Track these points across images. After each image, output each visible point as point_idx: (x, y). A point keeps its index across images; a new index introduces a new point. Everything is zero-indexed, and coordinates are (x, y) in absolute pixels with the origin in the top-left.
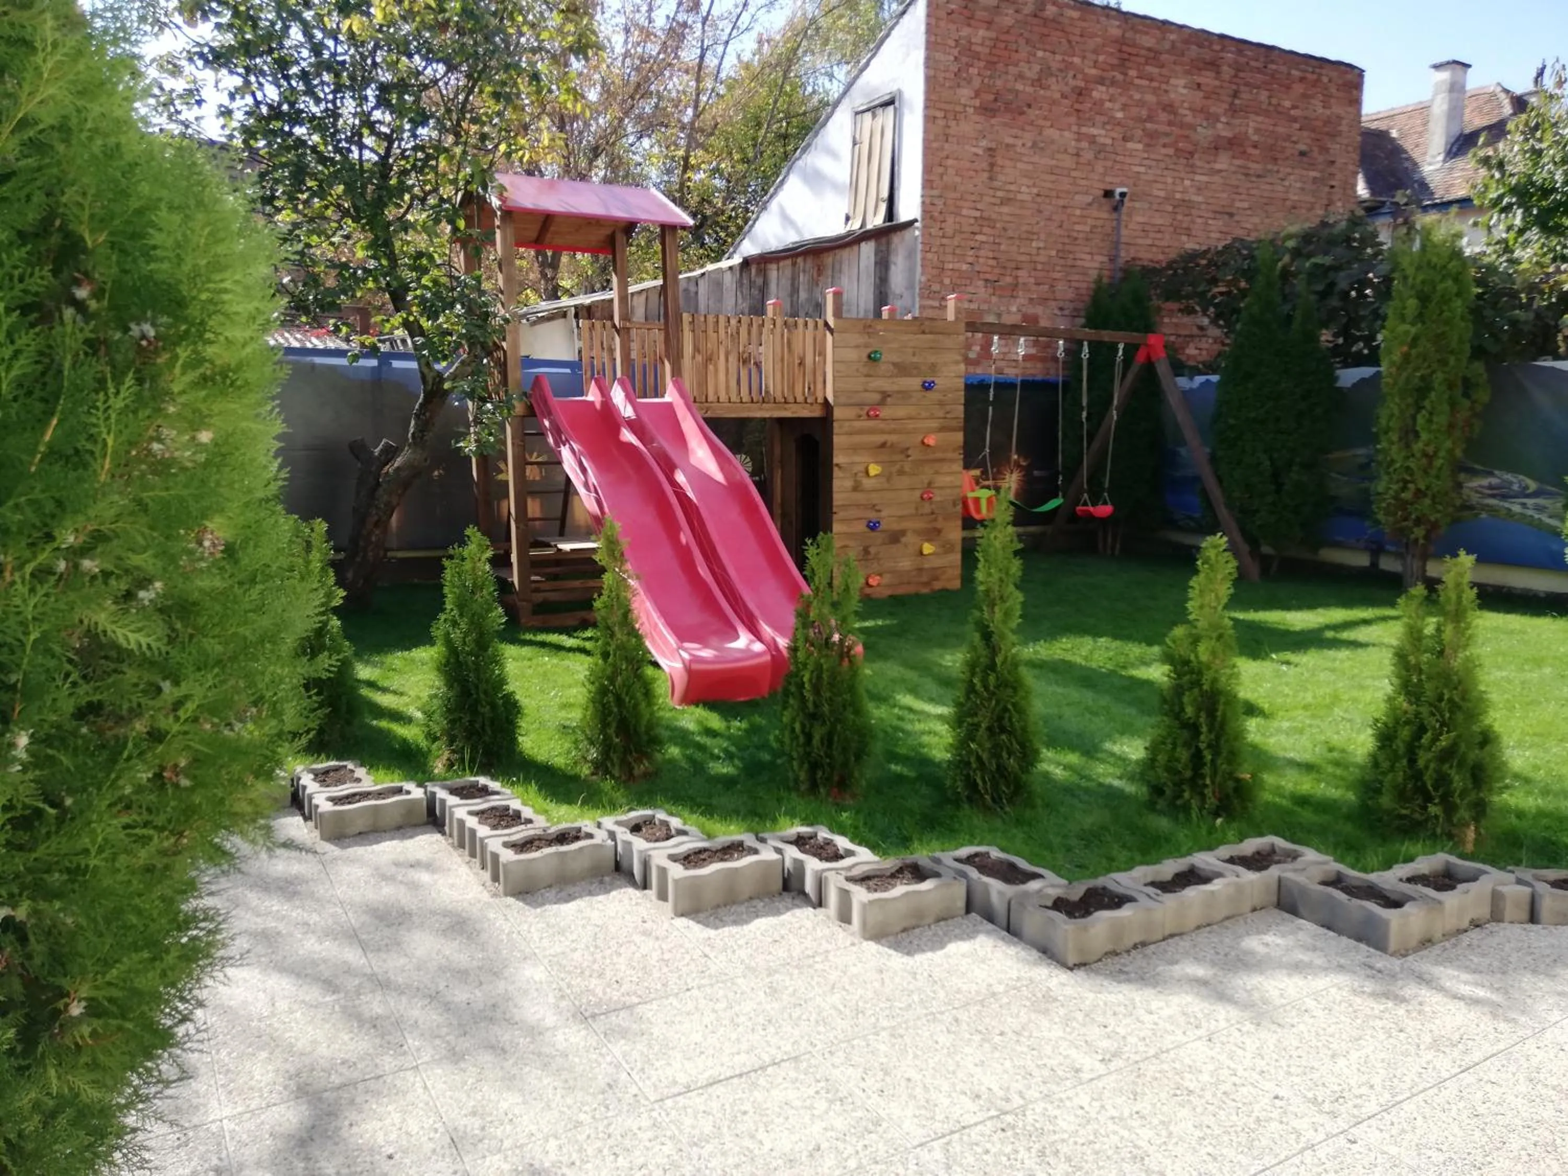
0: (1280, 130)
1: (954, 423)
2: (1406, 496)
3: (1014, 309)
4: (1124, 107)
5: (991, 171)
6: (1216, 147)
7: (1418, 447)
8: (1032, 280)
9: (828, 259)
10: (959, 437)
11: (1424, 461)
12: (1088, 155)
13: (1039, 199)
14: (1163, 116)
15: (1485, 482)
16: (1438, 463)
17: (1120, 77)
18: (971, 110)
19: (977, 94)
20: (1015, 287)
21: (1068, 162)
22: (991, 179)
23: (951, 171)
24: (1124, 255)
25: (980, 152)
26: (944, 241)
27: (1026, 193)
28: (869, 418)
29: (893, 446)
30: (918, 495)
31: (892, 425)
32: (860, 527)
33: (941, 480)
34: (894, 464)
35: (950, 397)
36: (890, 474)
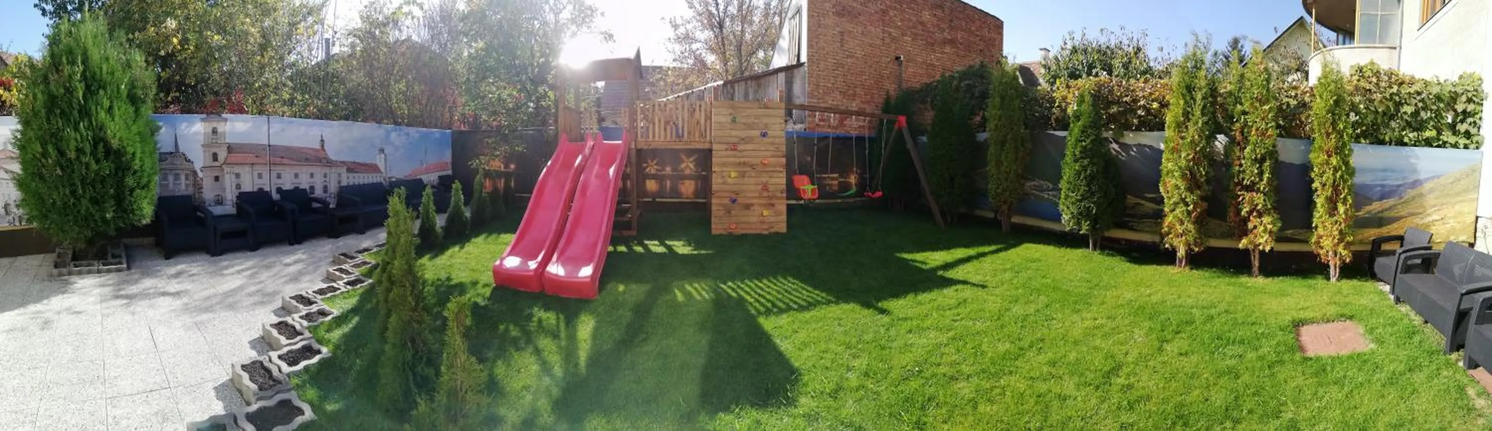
0: (971, 39)
1: (780, 154)
2: (999, 191)
4: (901, 20)
5: (842, 42)
6: (945, 42)
7: (1003, 168)
8: (863, 93)
10: (784, 160)
11: (1006, 175)
12: (888, 40)
13: (865, 57)
14: (920, 27)
15: (1032, 183)
16: (1011, 175)
17: (899, 7)
18: (831, 14)
19: (834, 6)
20: (855, 95)
21: (879, 42)
22: (842, 46)
23: (822, 41)
24: (904, 86)
25: (836, 33)
26: (818, 72)
27: (859, 53)
28: (732, 150)
29: (744, 163)
30: (760, 187)
31: (745, 153)
32: (726, 201)
33: (773, 181)
34: (745, 172)
35: (777, 140)
36: (744, 177)
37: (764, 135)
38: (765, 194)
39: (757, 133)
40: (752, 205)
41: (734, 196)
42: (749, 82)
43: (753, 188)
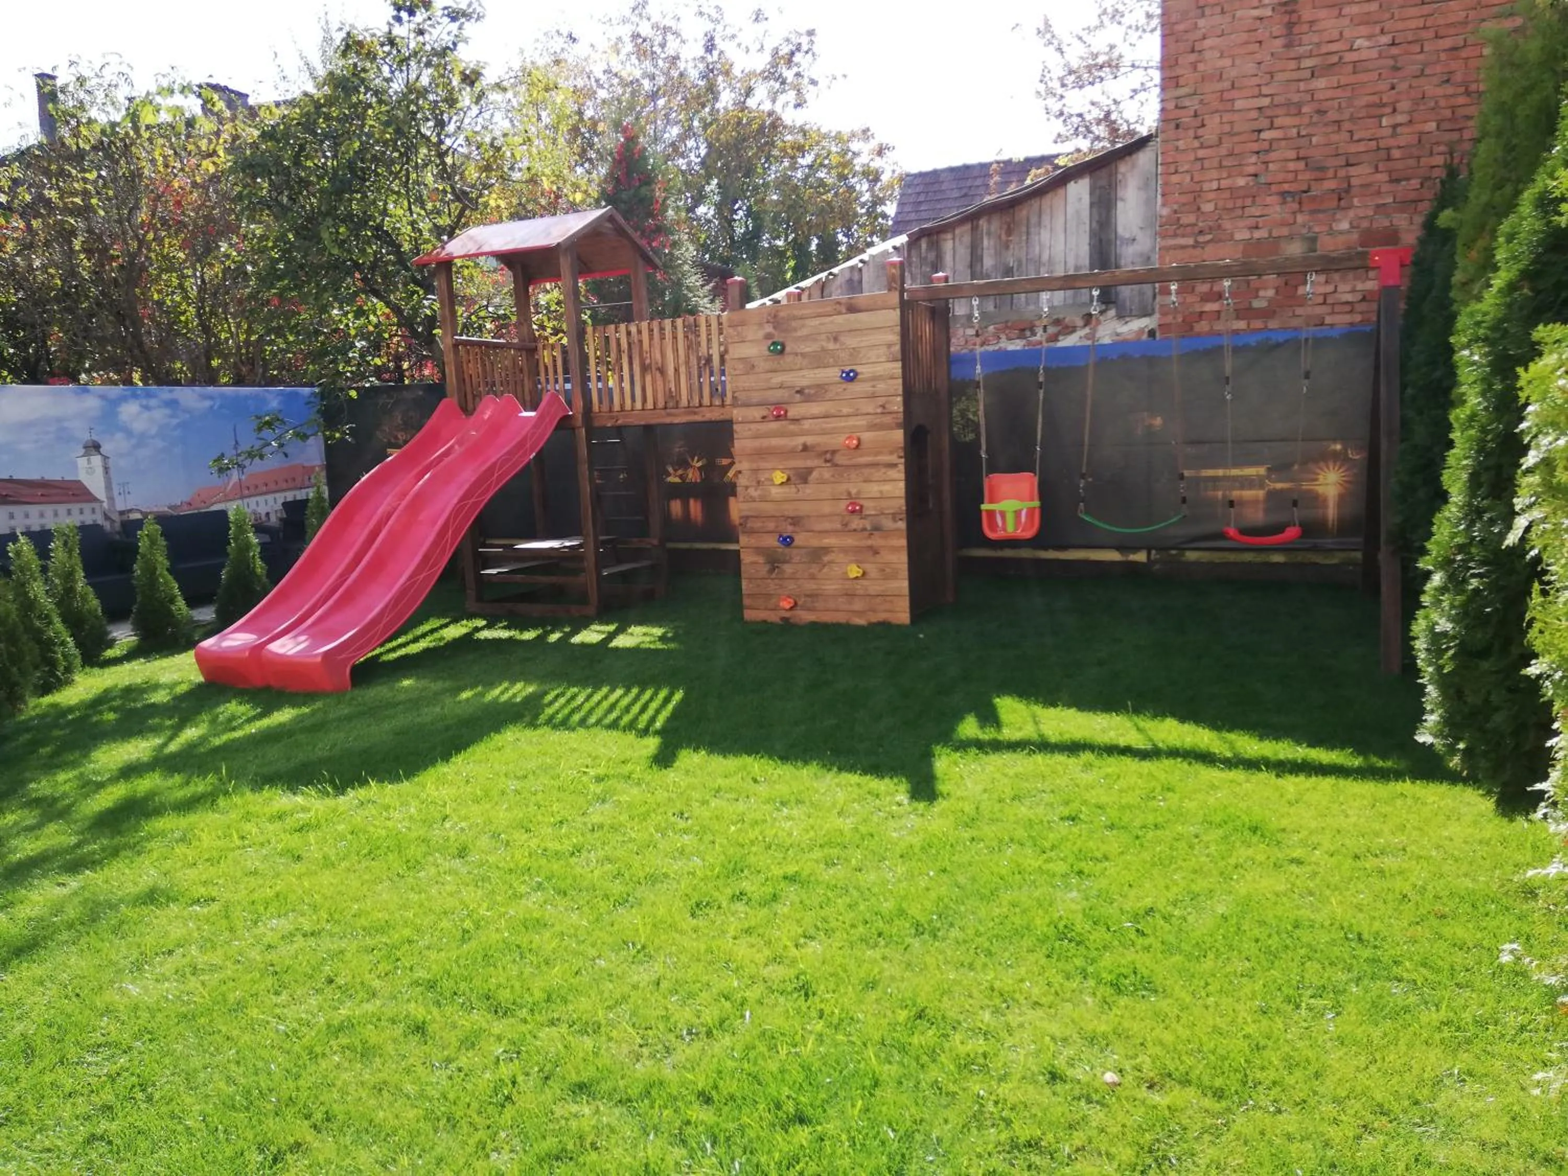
1: (887, 419)
3: (1345, 225)
5: (1290, 34)
8: (1384, 177)
9: (1022, 213)
10: (899, 435)
13: (1395, 51)
20: (1344, 192)
22: (1289, 46)
23: (1212, 55)
25: (1268, 13)
26: (1201, 153)
27: (1365, 48)
28: (778, 418)
29: (805, 448)
30: (843, 505)
31: (807, 424)
32: (772, 541)
33: (874, 489)
34: (810, 470)
35: (881, 386)
36: (805, 481)
37: (850, 377)
38: (856, 523)
39: (833, 373)
40: (826, 550)
41: (789, 529)
42: (983, 223)
43: (827, 508)
